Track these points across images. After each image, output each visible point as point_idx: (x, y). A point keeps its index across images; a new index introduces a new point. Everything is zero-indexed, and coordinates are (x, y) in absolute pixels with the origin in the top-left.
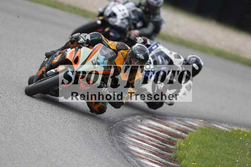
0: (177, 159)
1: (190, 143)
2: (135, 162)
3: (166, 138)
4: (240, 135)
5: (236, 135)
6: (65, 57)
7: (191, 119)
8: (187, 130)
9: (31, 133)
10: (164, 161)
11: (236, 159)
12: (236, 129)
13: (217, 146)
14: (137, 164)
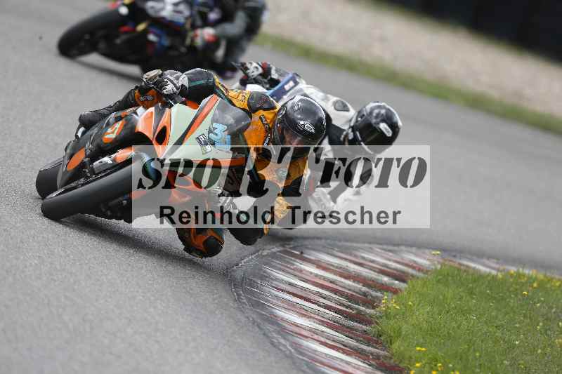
0: (382, 338)
1: (410, 303)
2: (288, 346)
3: (357, 293)
4: (523, 284)
5: (514, 286)
6: (134, 127)
7: (414, 249)
8: (403, 272)
9: (55, 281)
10: (352, 342)
11: (513, 337)
12: (512, 272)
13: (471, 310)
14: (293, 350)
